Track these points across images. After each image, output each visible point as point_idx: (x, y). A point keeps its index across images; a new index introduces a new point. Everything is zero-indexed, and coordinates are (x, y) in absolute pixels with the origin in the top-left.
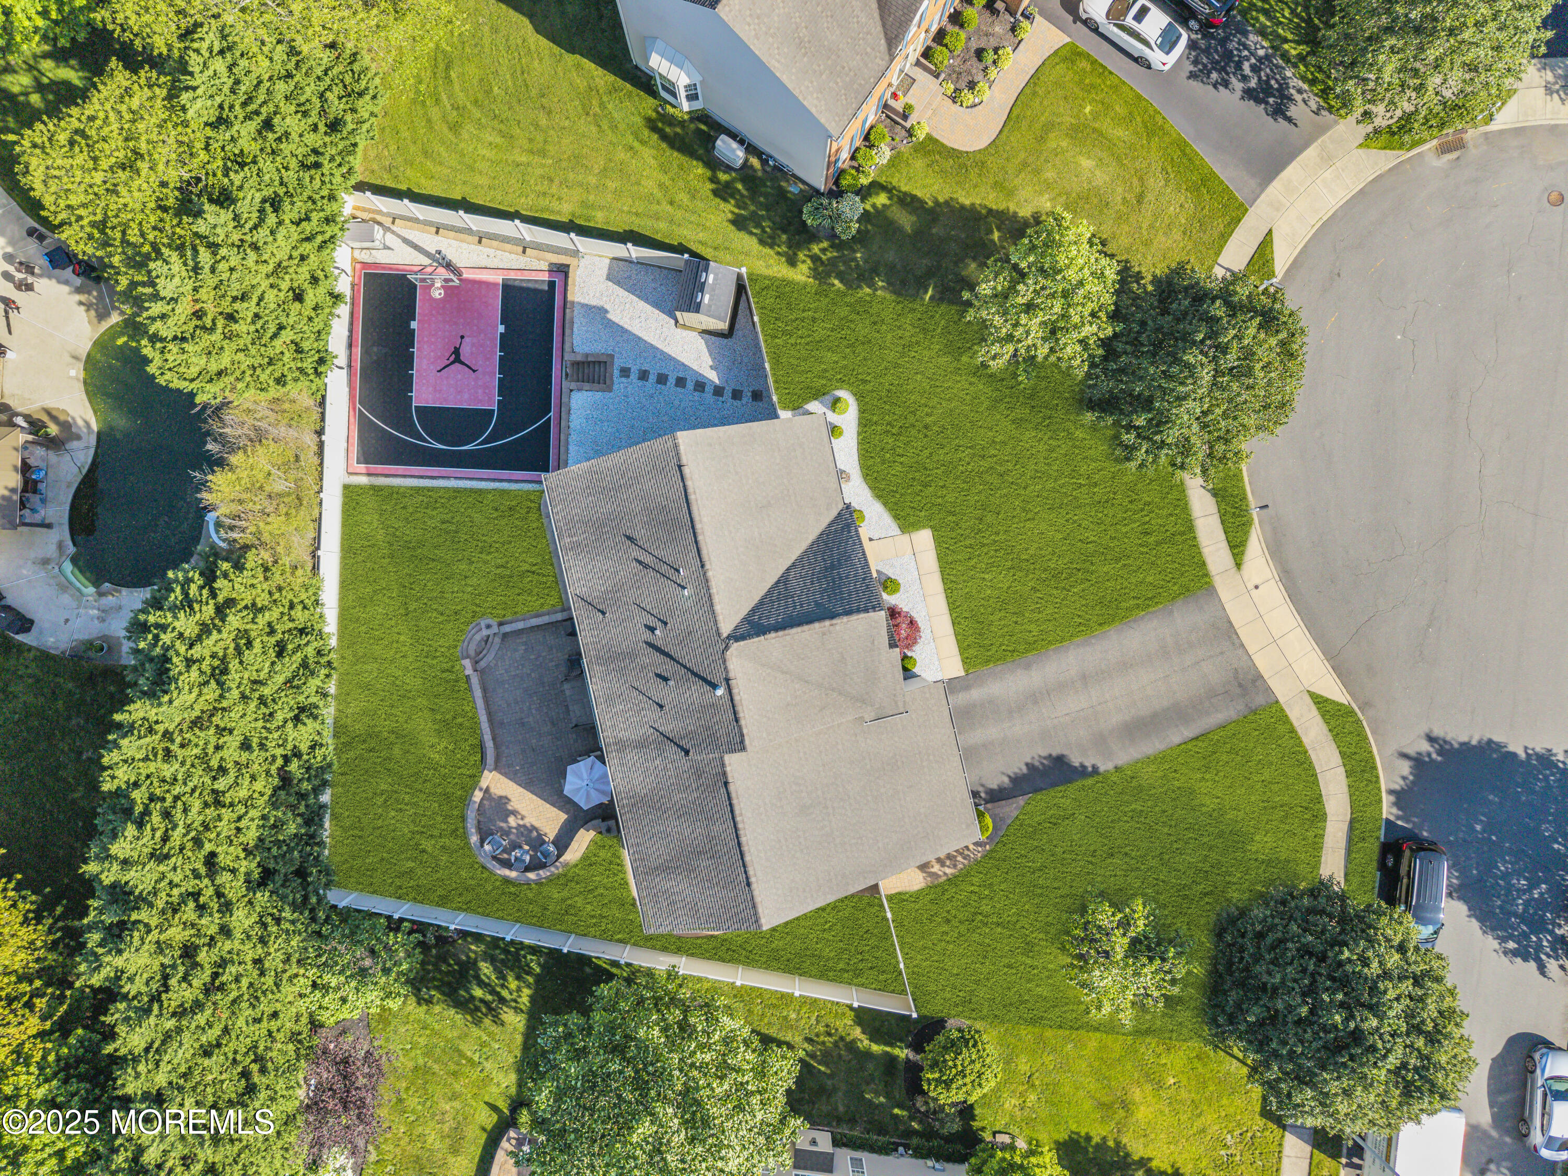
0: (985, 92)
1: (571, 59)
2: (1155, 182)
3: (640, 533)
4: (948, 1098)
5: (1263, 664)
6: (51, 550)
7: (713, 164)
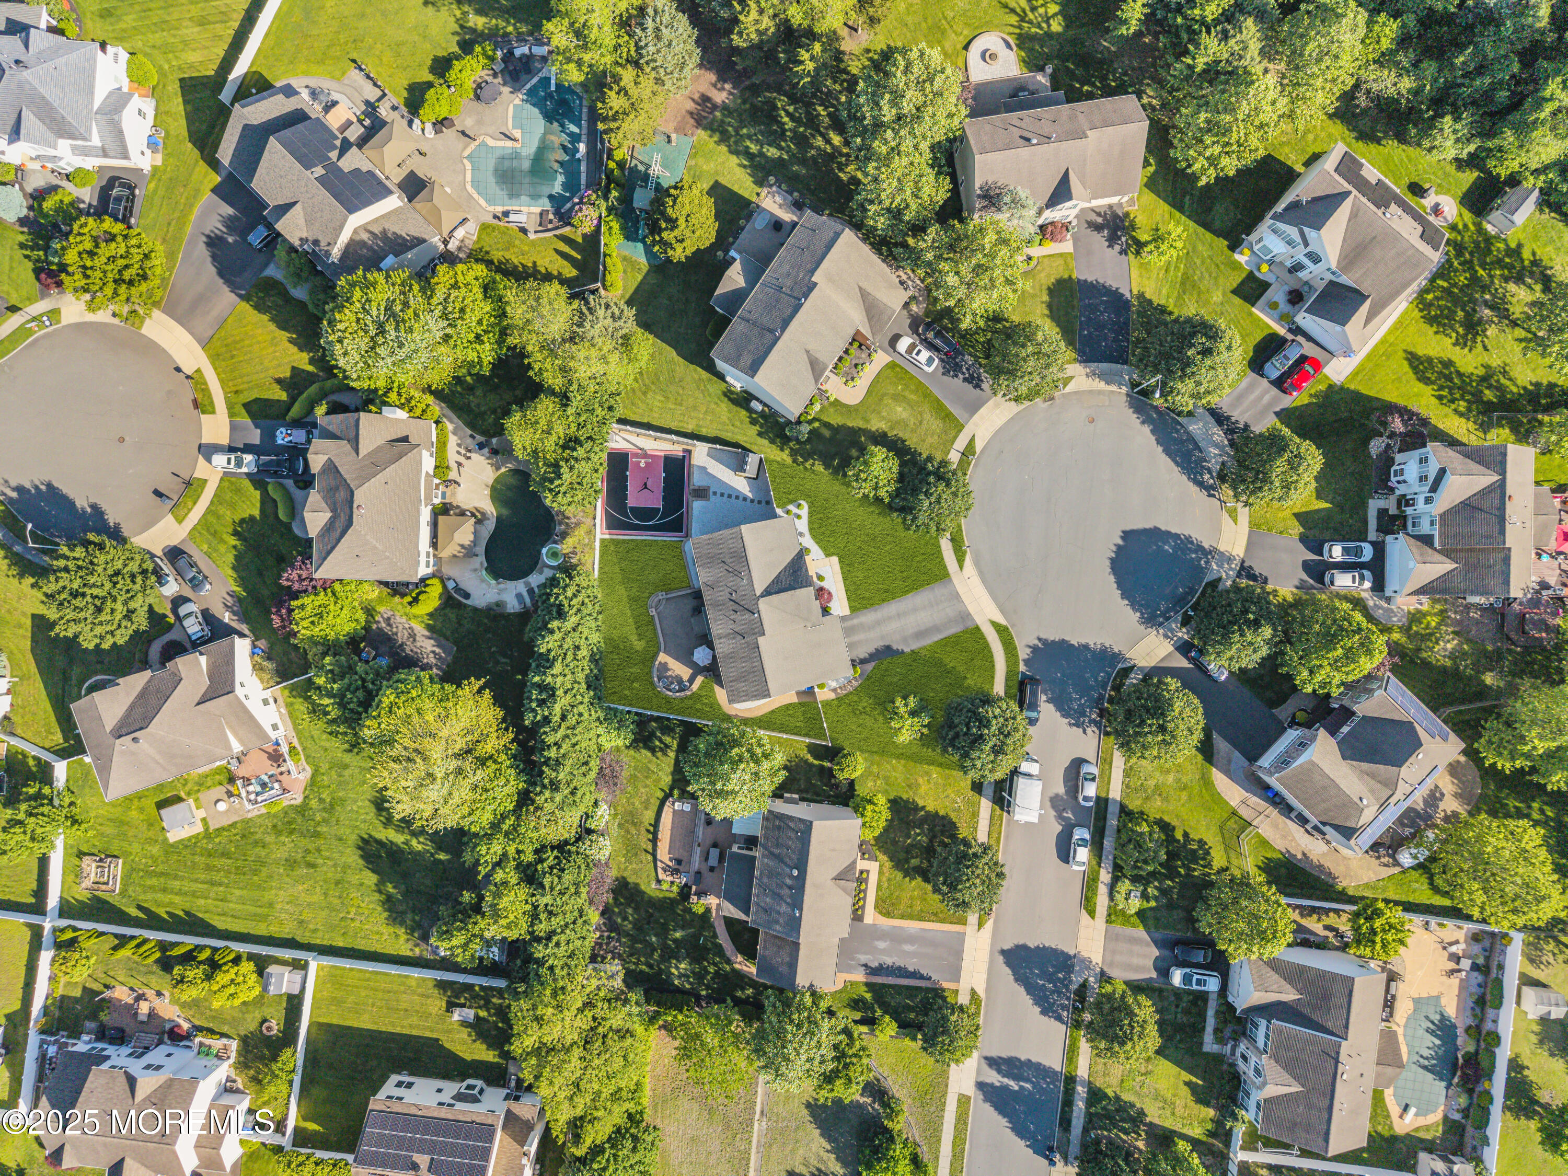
0: (858, 382)
1: (692, 367)
2: (927, 416)
3: (727, 560)
4: (842, 776)
5: (971, 609)
6: (477, 566)
7: (750, 410)
